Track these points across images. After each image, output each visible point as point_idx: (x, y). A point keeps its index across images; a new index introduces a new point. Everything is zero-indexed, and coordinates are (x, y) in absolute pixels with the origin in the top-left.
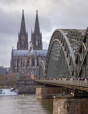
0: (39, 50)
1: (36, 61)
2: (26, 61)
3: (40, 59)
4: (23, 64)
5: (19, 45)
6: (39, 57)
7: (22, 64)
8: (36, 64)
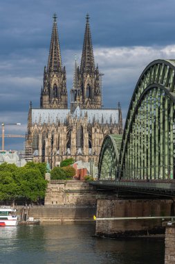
0: (91, 108)
1: (86, 135)
3: (96, 130)
4: (55, 144)
5: (46, 98)
6: (94, 126)
7: (52, 143)
8: (86, 142)
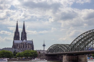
2: (22, 46)
5: (15, 38)
